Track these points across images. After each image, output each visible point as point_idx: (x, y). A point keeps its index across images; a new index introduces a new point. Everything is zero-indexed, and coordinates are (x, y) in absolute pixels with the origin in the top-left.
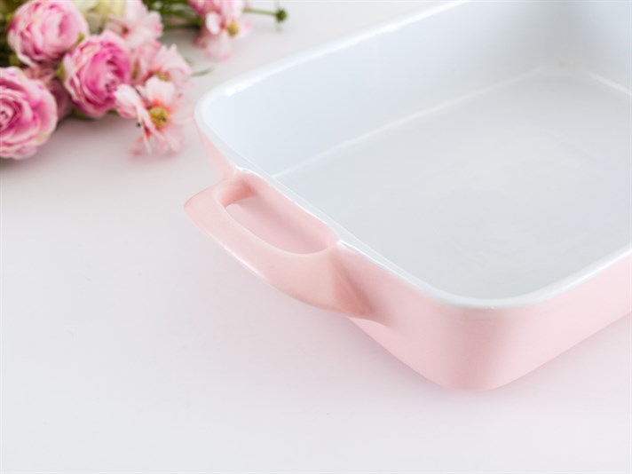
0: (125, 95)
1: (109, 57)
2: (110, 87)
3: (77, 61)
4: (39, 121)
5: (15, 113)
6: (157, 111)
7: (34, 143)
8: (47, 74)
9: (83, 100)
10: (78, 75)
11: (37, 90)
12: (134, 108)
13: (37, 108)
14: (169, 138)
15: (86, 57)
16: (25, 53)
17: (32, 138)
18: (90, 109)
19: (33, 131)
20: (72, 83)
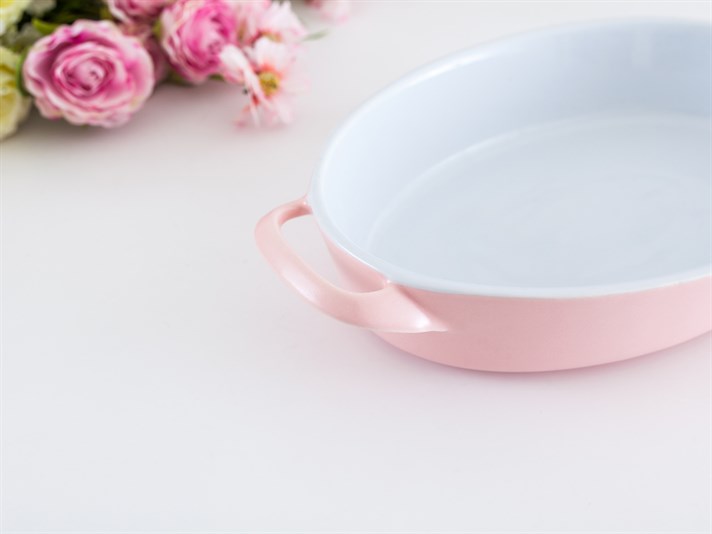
0: (232, 58)
1: (213, 13)
2: (214, 48)
3: (178, 16)
4: (133, 84)
5: (107, 74)
6: (267, 76)
7: (127, 109)
8: (142, 31)
9: (182, 63)
10: (179, 33)
11: (132, 48)
12: (242, 73)
13: (132, 69)
14: (280, 106)
15: (188, 13)
16: (119, 6)
17: (125, 103)
18: (190, 73)
19: (125, 96)
20: (171, 42)
